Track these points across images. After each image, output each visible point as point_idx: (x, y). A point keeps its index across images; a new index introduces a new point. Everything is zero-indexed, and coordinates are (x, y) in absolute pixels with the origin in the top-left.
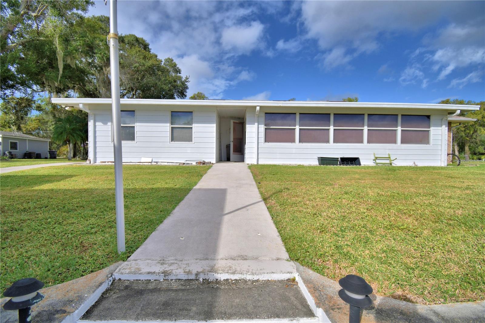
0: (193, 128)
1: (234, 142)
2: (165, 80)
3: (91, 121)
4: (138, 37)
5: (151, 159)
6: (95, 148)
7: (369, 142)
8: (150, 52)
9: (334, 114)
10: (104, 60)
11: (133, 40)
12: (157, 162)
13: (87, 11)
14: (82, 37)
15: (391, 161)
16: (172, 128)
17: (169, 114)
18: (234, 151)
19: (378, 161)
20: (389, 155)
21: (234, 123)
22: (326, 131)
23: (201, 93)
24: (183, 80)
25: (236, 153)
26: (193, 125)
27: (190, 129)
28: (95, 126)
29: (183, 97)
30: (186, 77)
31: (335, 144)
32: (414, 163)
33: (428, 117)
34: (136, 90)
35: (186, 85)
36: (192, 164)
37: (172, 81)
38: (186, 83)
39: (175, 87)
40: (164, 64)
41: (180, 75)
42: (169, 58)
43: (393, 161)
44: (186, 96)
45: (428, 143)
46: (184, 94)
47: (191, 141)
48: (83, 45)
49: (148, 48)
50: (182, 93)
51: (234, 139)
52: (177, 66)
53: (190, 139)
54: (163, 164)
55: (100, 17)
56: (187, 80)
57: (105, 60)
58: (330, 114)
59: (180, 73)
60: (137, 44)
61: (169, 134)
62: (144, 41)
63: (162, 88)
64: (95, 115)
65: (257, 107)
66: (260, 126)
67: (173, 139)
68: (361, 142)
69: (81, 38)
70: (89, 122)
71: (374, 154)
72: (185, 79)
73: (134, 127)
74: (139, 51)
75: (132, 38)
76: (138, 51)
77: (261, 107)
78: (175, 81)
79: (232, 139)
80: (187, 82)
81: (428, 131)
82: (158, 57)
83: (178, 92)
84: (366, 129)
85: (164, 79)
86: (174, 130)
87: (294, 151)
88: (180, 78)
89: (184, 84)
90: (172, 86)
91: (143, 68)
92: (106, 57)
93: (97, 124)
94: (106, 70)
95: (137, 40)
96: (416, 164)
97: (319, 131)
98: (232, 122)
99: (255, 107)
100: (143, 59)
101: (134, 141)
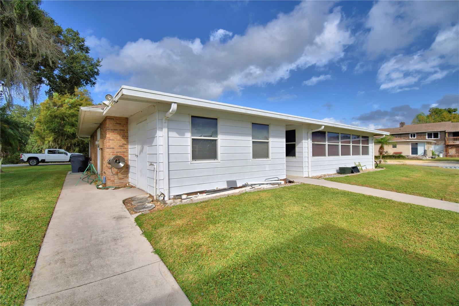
16: (253, 142)
20: (359, 163)
61: (251, 150)
71: (355, 163)
73: (216, 141)
86: (255, 145)
93: (171, 134)
101: (217, 159)
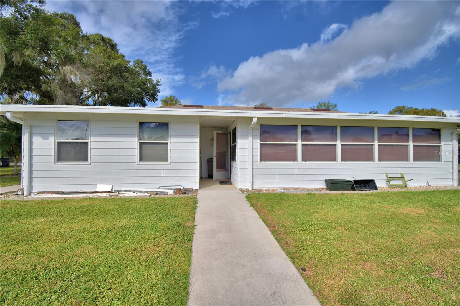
0: (169, 144)
1: (217, 156)
2: (133, 82)
3: (26, 135)
4: (104, 36)
5: (111, 185)
6: (31, 172)
7: (380, 160)
8: (118, 52)
9: (341, 127)
10: (61, 58)
11: (98, 40)
12: (119, 191)
13: (44, 5)
14: (35, 30)
15: (405, 181)
16: (141, 144)
17: (137, 126)
18: (217, 168)
19: (392, 182)
20: (402, 174)
21: (217, 134)
22: (332, 147)
23: (174, 97)
24: (154, 83)
25: (221, 170)
26: (169, 139)
27: (165, 146)
28: (31, 142)
29: (153, 100)
30: (157, 80)
31: (344, 163)
32: (428, 183)
33: (439, 131)
34: (101, 93)
35: (157, 88)
36: (168, 193)
37: (142, 83)
38: (157, 87)
39: (145, 90)
40: (133, 65)
41: (150, 78)
42: (138, 60)
43: (408, 181)
44: (157, 100)
45: (440, 160)
46: (155, 98)
47: (167, 160)
48: (36, 38)
49: (116, 49)
50: (153, 96)
51: (217, 153)
52: (148, 69)
53: (164, 158)
54: (127, 195)
55: (63, 14)
56: (159, 83)
57: (63, 58)
58: (336, 127)
59: (151, 76)
60: (102, 44)
61: (136, 152)
62: (111, 41)
63: (129, 91)
64: (31, 127)
65: (254, 118)
66: (254, 141)
67: (141, 159)
68: (372, 159)
69: (33, 32)
70: (23, 137)
71: (386, 174)
72: (156, 82)
73: (87, 143)
74: (104, 50)
75: (98, 37)
76: (102, 50)
77: (258, 118)
78: (145, 84)
79: (215, 154)
80: (159, 85)
81: (439, 146)
82: (125, 58)
83: (149, 95)
84: (376, 144)
85: (131, 81)
86: (144, 146)
87: (296, 172)
88: (150, 81)
89: (155, 87)
90: (141, 89)
91: (108, 68)
92: (64, 54)
93: (35, 138)
94: (62, 69)
95: (103, 39)
96: (430, 184)
97: (324, 147)
98: (215, 132)
99: (252, 118)
100: (107, 58)
101: (87, 162)
